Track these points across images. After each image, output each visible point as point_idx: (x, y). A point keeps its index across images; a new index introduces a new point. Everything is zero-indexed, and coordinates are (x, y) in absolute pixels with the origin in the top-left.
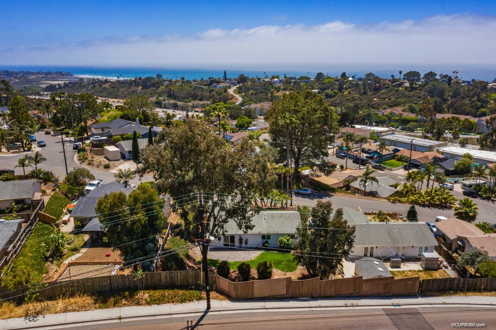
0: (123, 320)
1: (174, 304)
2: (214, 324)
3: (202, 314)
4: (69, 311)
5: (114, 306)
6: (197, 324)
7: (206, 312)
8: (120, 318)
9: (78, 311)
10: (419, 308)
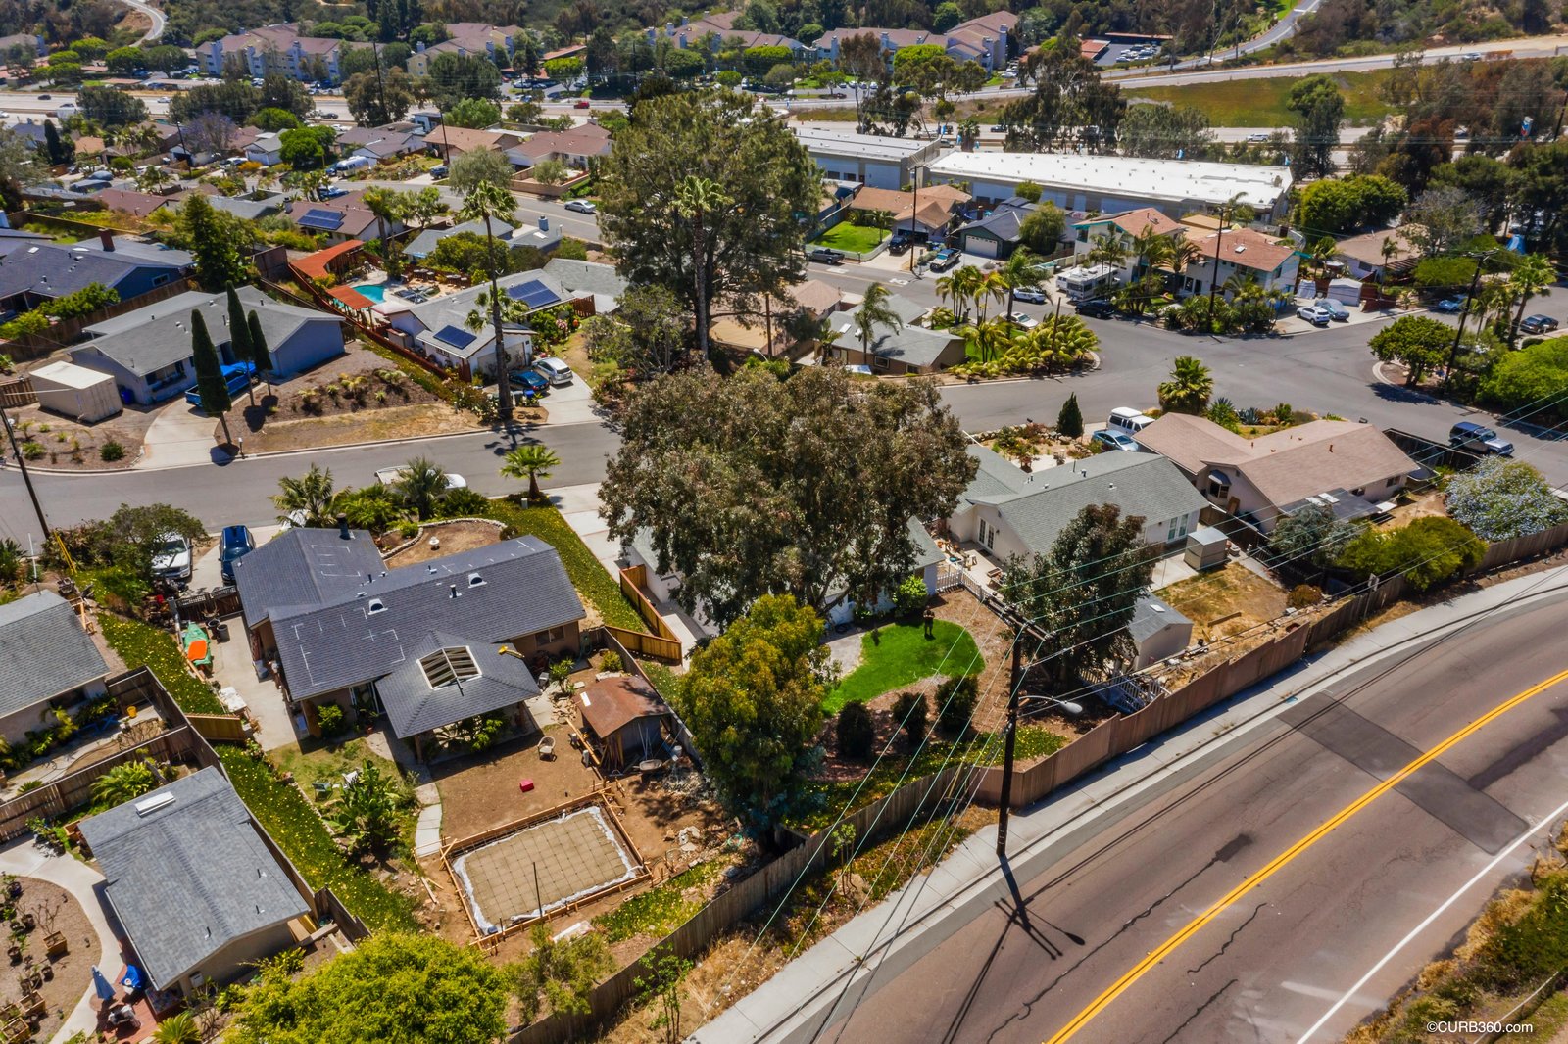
0: (873, 963)
1: (928, 874)
2: (1047, 887)
3: (1002, 873)
5: (815, 937)
6: (1020, 902)
7: (1004, 865)
8: (860, 962)
9: (753, 989)
10: (1329, 688)
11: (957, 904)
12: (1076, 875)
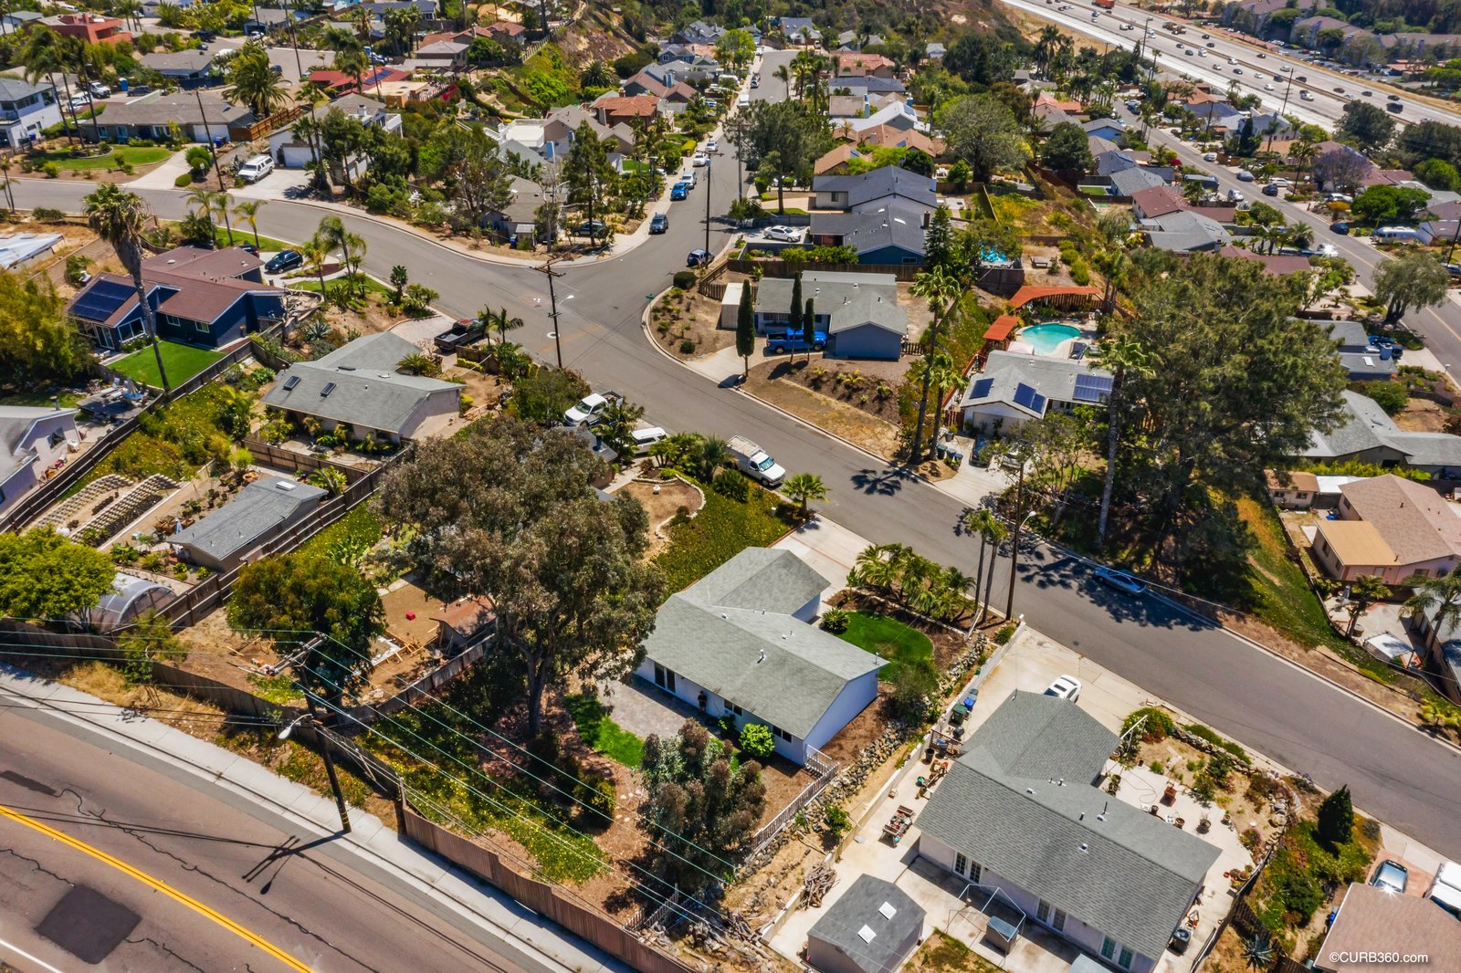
0: (221, 783)
1: (312, 793)
2: (319, 865)
3: (326, 834)
4: (180, 727)
5: (235, 749)
6: (297, 851)
7: (337, 835)
8: (219, 776)
11: (287, 816)
12: (338, 881)
